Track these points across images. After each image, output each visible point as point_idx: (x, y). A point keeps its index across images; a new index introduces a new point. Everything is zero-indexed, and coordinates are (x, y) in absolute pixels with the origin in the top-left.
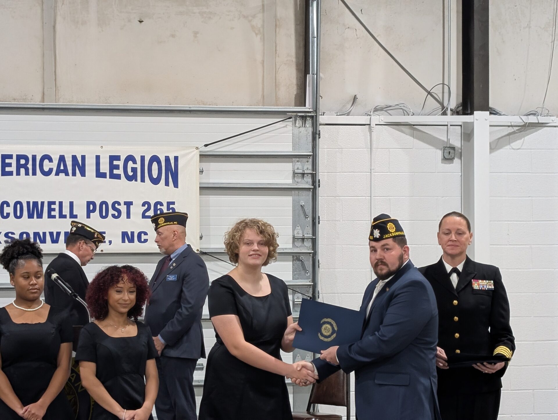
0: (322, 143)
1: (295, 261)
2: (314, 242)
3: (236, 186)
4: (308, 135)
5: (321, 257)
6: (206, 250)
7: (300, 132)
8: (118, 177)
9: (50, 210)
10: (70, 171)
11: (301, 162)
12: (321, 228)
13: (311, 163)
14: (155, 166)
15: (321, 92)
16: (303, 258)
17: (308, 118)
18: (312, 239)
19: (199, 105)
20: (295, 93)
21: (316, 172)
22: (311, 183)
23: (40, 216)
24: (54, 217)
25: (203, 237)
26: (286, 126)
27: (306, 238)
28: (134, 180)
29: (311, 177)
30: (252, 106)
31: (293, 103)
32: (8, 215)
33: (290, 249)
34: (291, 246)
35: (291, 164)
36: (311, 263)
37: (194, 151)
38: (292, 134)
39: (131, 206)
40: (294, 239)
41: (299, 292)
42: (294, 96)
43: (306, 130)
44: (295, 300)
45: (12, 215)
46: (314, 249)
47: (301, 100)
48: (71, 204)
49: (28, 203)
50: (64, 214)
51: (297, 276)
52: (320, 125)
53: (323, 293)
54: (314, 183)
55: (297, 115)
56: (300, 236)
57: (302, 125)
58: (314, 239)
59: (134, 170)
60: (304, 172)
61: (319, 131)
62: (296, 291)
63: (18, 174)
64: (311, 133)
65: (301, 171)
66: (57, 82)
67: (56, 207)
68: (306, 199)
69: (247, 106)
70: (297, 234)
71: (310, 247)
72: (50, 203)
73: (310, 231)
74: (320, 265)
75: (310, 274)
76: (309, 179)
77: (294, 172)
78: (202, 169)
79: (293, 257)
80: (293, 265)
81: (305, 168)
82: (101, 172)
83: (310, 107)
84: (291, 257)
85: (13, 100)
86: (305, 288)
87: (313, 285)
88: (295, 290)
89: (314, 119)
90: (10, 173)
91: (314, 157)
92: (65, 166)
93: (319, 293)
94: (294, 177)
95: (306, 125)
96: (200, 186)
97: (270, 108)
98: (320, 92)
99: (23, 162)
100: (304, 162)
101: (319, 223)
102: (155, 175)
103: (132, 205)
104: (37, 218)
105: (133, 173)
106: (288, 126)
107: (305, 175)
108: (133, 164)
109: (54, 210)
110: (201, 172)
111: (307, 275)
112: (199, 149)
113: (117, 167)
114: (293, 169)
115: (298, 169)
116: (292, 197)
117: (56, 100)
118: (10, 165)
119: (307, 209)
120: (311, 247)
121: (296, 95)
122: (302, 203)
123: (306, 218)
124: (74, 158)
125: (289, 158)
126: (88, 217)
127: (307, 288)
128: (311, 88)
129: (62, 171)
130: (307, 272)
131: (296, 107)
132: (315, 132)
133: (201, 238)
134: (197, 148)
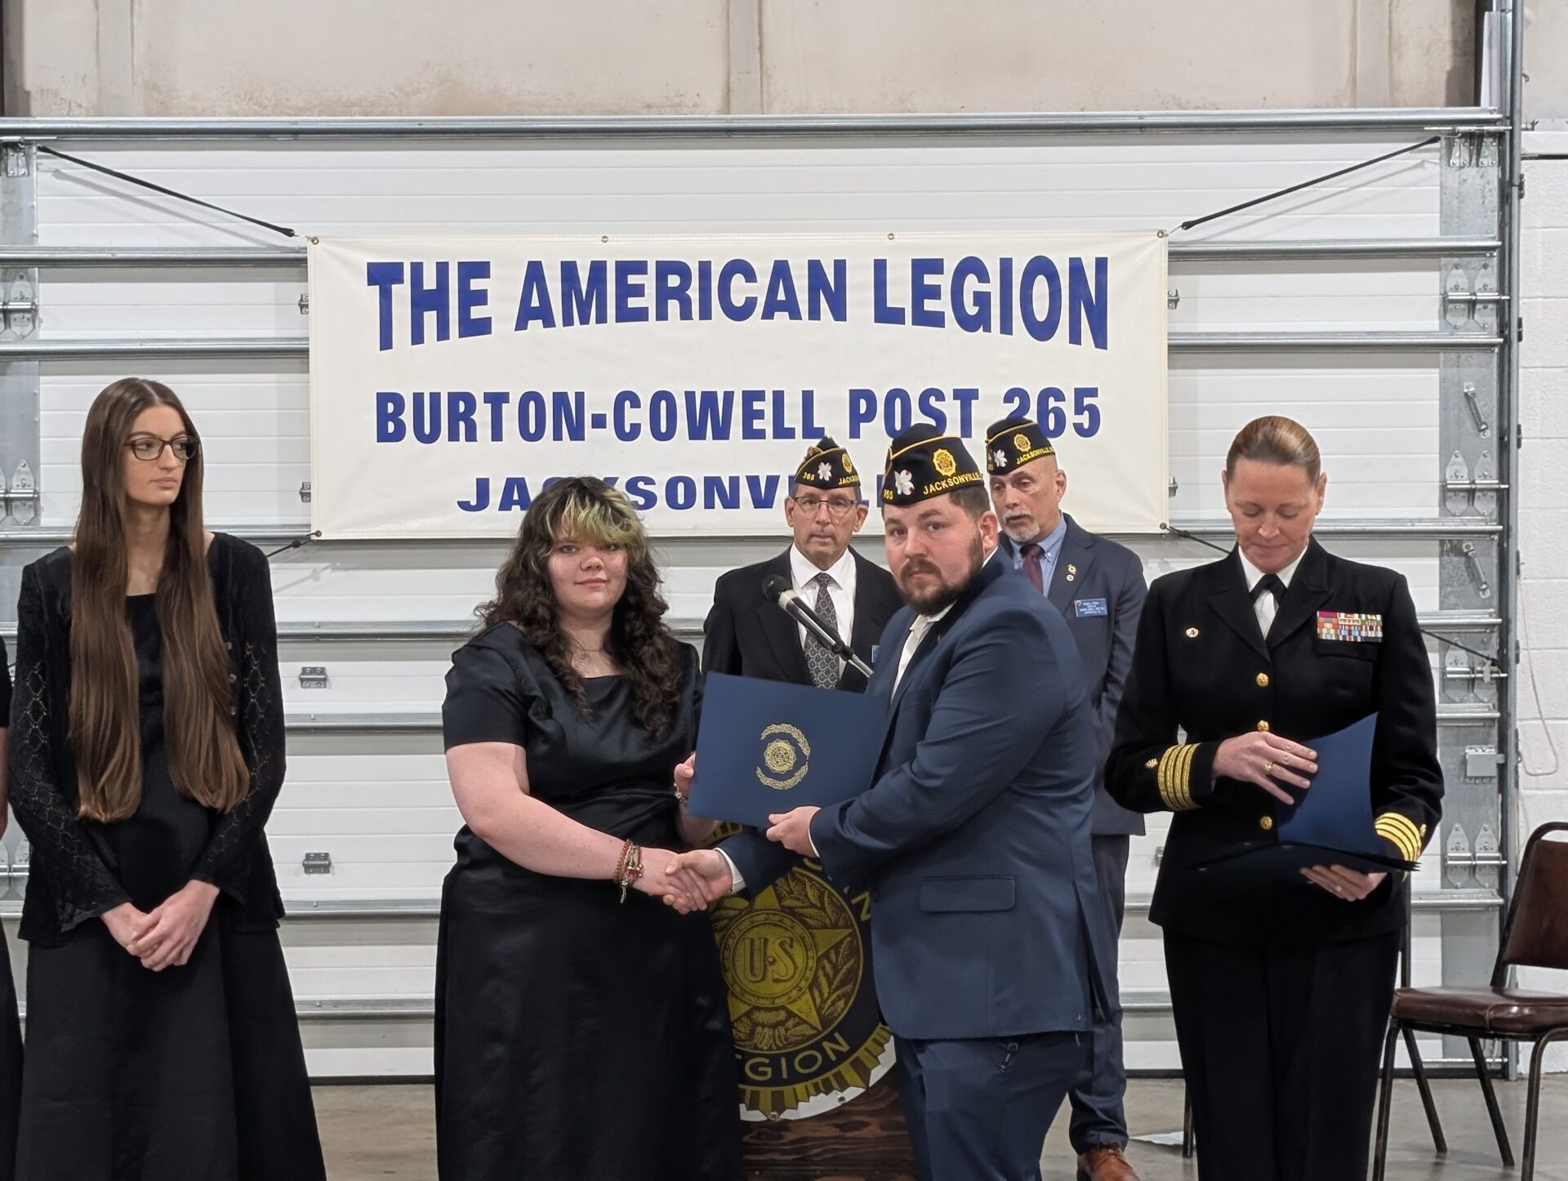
0: (1527, 210)
1: (1448, 556)
2: (1504, 499)
3: (1272, 341)
4: (1487, 190)
5: (1527, 543)
6: (1188, 526)
7: (1465, 181)
8: (936, 320)
9: (750, 415)
10: (804, 307)
11: (1466, 268)
12: (1525, 459)
13: (1496, 270)
14: (1041, 285)
15: (1527, 65)
16: (1472, 548)
17: (1488, 141)
18: (1498, 490)
19: (1167, 109)
20: (1448, 67)
21: (1509, 295)
22: (1495, 328)
23: (722, 433)
24: (761, 434)
25: (1177, 487)
26: (1421, 165)
27: (1481, 490)
28: (982, 328)
29: (1494, 312)
30: (1320, 107)
31: (1442, 97)
32: (636, 429)
33: (1431, 520)
34: (1435, 512)
35: (1436, 275)
36: (1496, 561)
37: (1153, 242)
38: (1438, 188)
39: (973, 401)
40: (1446, 492)
41: (1460, 644)
42: (1444, 77)
43: (1481, 173)
44: (1448, 669)
45: (646, 429)
46: (1505, 522)
47: (1466, 87)
48: (808, 397)
49: (690, 396)
50: (787, 425)
51: (1453, 599)
52: (1523, 159)
53: (1532, 649)
54: (1503, 327)
55: (1454, 130)
56: (1464, 483)
57: (1468, 158)
58: (1505, 492)
59: (982, 299)
60: (1474, 298)
61: (1521, 177)
62: (1451, 643)
63: (662, 315)
64: (1496, 183)
65: (1466, 296)
66: (764, 57)
67: (766, 406)
68: (1479, 375)
69: (1308, 107)
70: (1454, 478)
71: (1491, 514)
72: (751, 397)
73: (1494, 470)
74: (1522, 568)
75: (1490, 593)
76: (1490, 319)
77: (1444, 299)
78: (1175, 294)
79: (1442, 542)
80: (1442, 567)
81: (1478, 285)
82: (888, 305)
83: (1492, 108)
84: (1434, 545)
85: (645, 107)
86: (1475, 635)
87: (1500, 625)
88: (1448, 639)
89: (1505, 141)
90: (640, 315)
91: (1505, 255)
92: (790, 291)
93: (1517, 647)
94: (1445, 311)
95: (1481, 160)
96: (1170, 342)
97: (1374, 113)
98: (1524, 65)
99: (674, 281)
100: (1474, 268)
101: (1519, 445)
102: (1041, 312)
103: (977, 399)
104: (715, 437)
105: (977, 308)
106: (1426, 165)
107: (1479, 306)
108: (979, 282)
109: (760, 415)
110: (1174, 301)
111: (1483, 597)
112: (1167, 235)
113: (934, 292)
114: (1441, 287)
115: (1456, 288)
116: (1437, 370)
117: (762, 105)
118: (639, 291)
119: (1482, 403)
120: (1495, 516)
121: (1451, 75)
122: (1467, 388)
123: (1480, 431)
124: (815, 268)
125: (1431, 257)
126: (855, 433)
127: (1483, 635)
128: (1495, 51)
129: (782, 306)
130: (1484, 586)
131: (1451, 109)
132: (1508, 178)
133: (1173, 490)
134: (1160, 234)
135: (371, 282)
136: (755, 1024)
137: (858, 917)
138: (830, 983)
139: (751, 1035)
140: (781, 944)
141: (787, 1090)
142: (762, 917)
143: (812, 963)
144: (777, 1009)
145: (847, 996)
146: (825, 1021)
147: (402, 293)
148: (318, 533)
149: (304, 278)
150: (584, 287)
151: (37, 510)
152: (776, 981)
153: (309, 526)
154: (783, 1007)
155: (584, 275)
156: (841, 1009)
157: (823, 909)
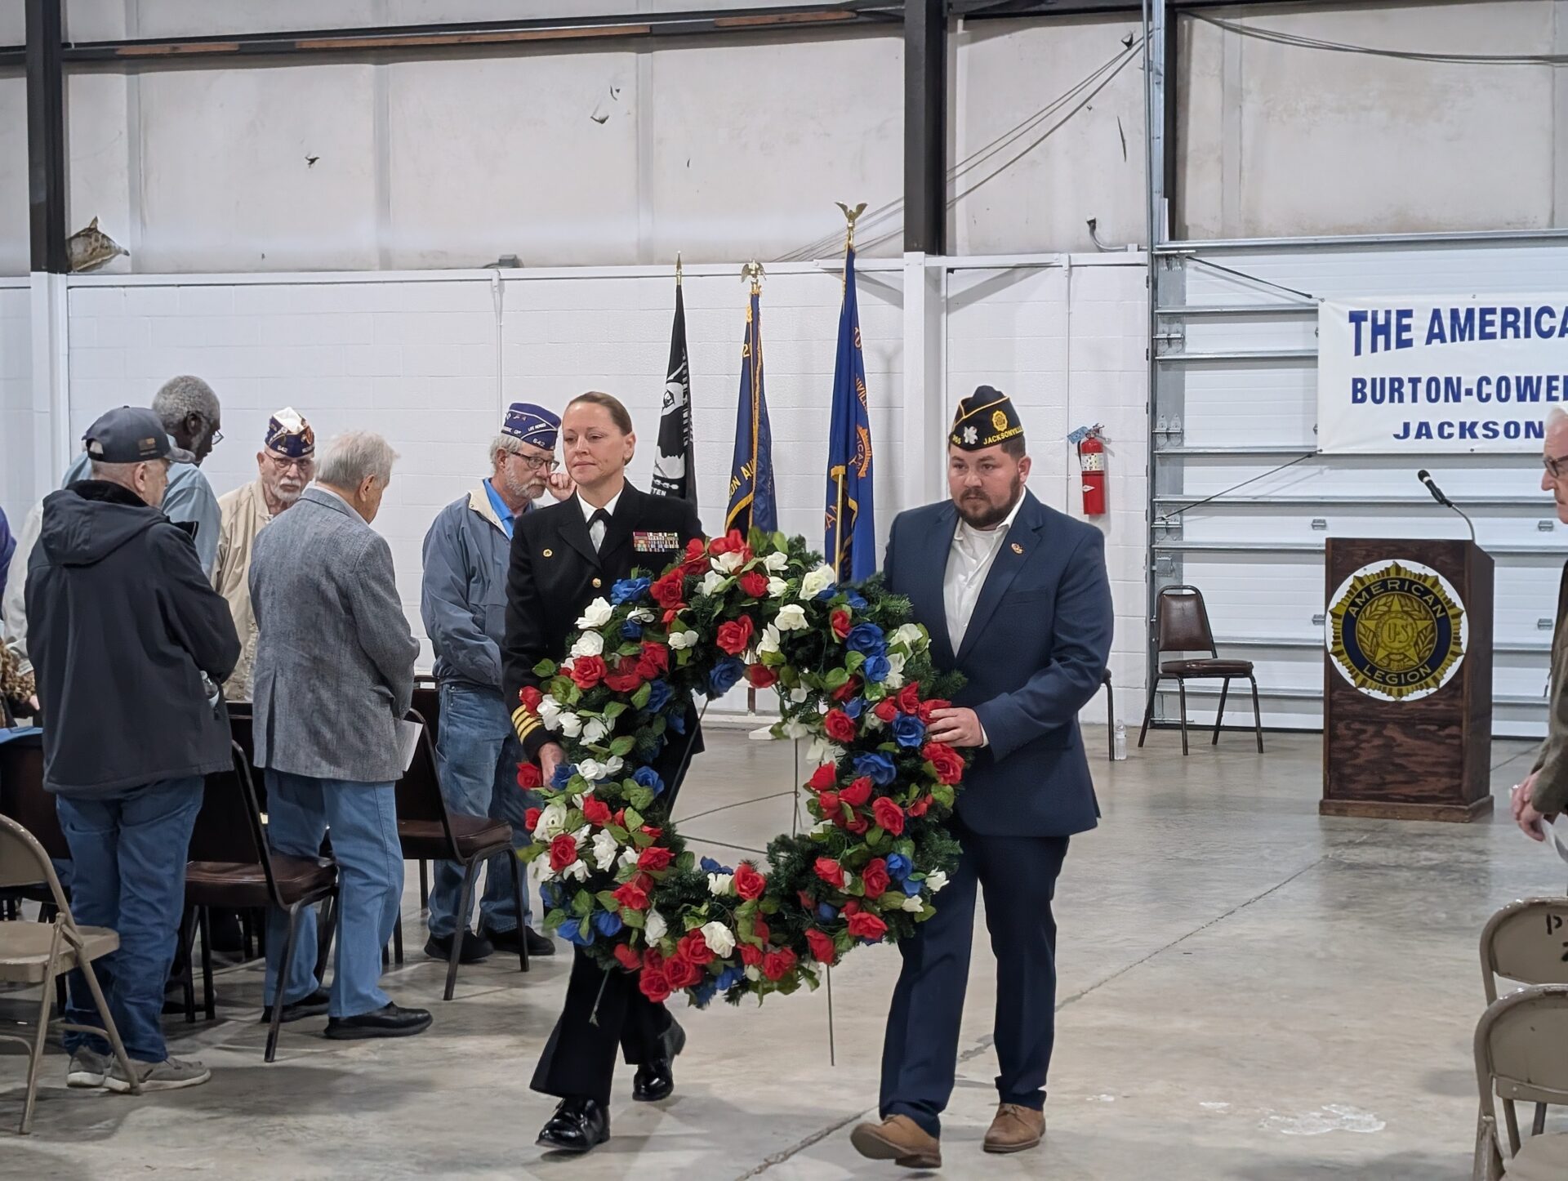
9: (1550, 389)
23: (1535, 398)
32: (1488, 396)
45: (1494, 396)
49: (1518, 379)
63: (1504, 336)
67: (1557, 384)
72: (1550, 379)
90: (1492, 336)
99: (1511, 318)
104: (1532, 400)
109: (1556, 388)
118: (1492, 323)
135: (1351, 321)
136: (1391, 660)
137: (1435, 615)
138: (1423, 643)
139: (1389, 665)
140: (1402, 627)
141: (1404, 688)
142: (1393, 615)
143: (1415, 635)
144: (1400, 654)
145: (1430, 649)
146: (1421, 659)
147: (1367, 326)
148: (1321, 450)
149: (1316, 319)
150: (1462, 321)
151: (1182, 439)
152: (1400, 642)
153: (1316, 447)
154: (1402, 653)
155: (1462, 316)
156: (1428, 654)
157: (1420, 612)
